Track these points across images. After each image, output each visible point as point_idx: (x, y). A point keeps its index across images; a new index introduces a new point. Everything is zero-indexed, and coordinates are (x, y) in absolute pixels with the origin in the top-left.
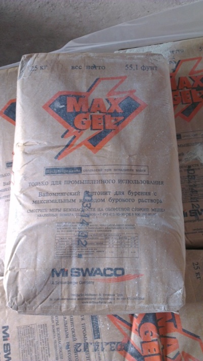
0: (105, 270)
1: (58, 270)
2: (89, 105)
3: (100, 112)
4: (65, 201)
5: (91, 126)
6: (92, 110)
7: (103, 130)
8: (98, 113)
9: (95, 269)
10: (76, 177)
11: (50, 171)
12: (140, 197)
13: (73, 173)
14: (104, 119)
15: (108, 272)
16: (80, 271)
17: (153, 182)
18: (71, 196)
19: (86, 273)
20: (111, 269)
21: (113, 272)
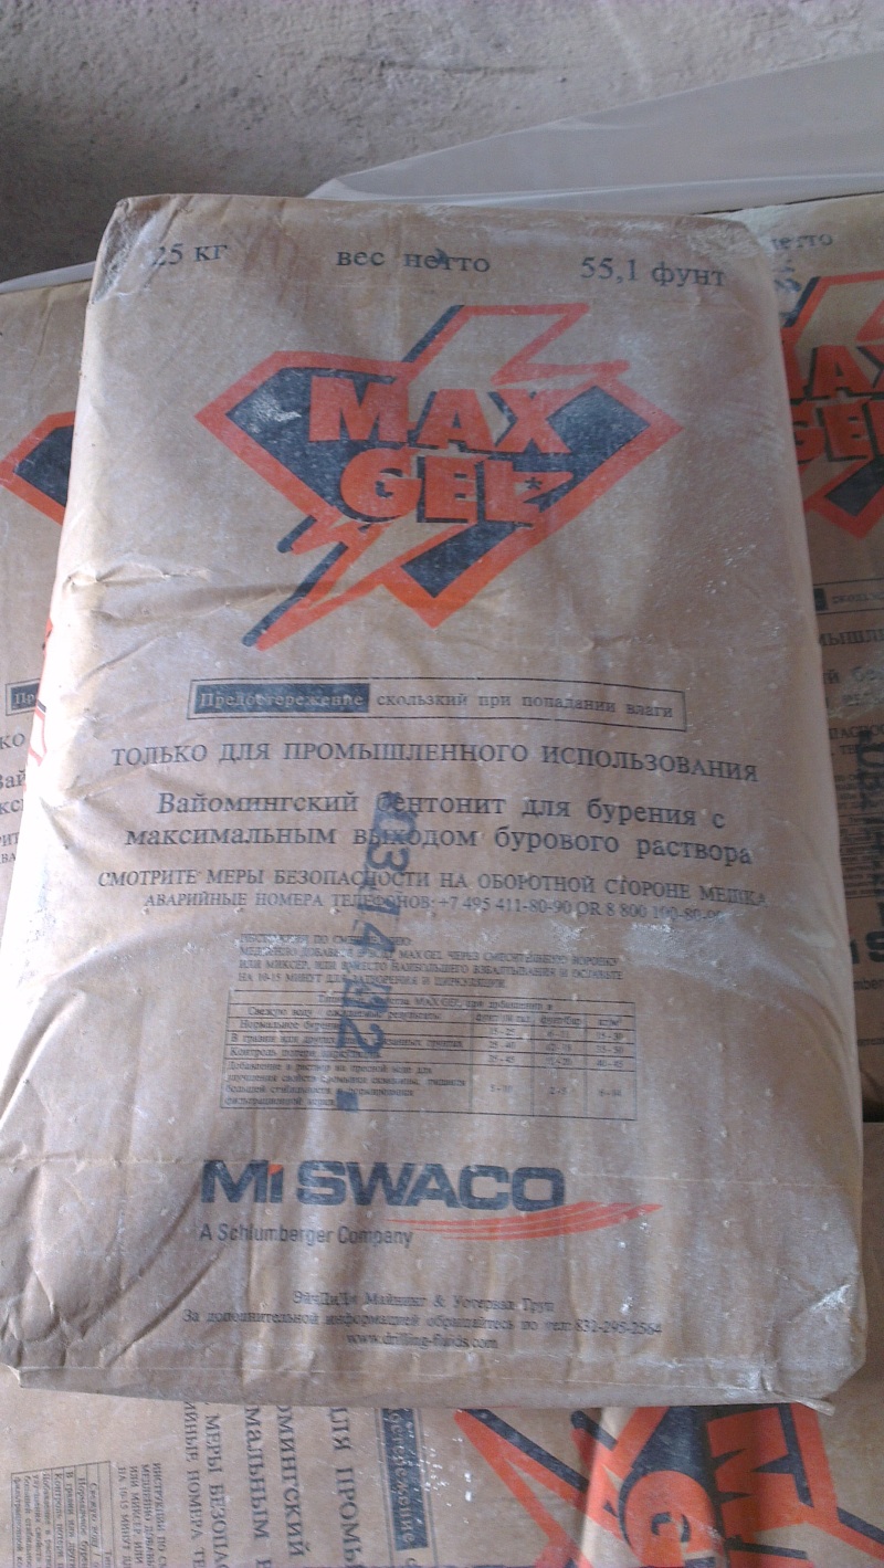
0: (467, 1175)
1: (235, 1168)
2: (414, 417)
3: (463, 448)
4: (283, 836)
5: (422, 503)
6: (424, 435)
7: (472, 522)
8: (453, 451)
9: (420, 1170)
10: (343, 728)
11: (217, 699)
12: (646, 831)
13: (327, 710)
14: (481, 479)
15: (484, 1187)
16: (345, 1178)
17: (706, 766)
18: (315, 814)
19: (372, 1188)
20: (498, 1173)
21: (505, 1188)
